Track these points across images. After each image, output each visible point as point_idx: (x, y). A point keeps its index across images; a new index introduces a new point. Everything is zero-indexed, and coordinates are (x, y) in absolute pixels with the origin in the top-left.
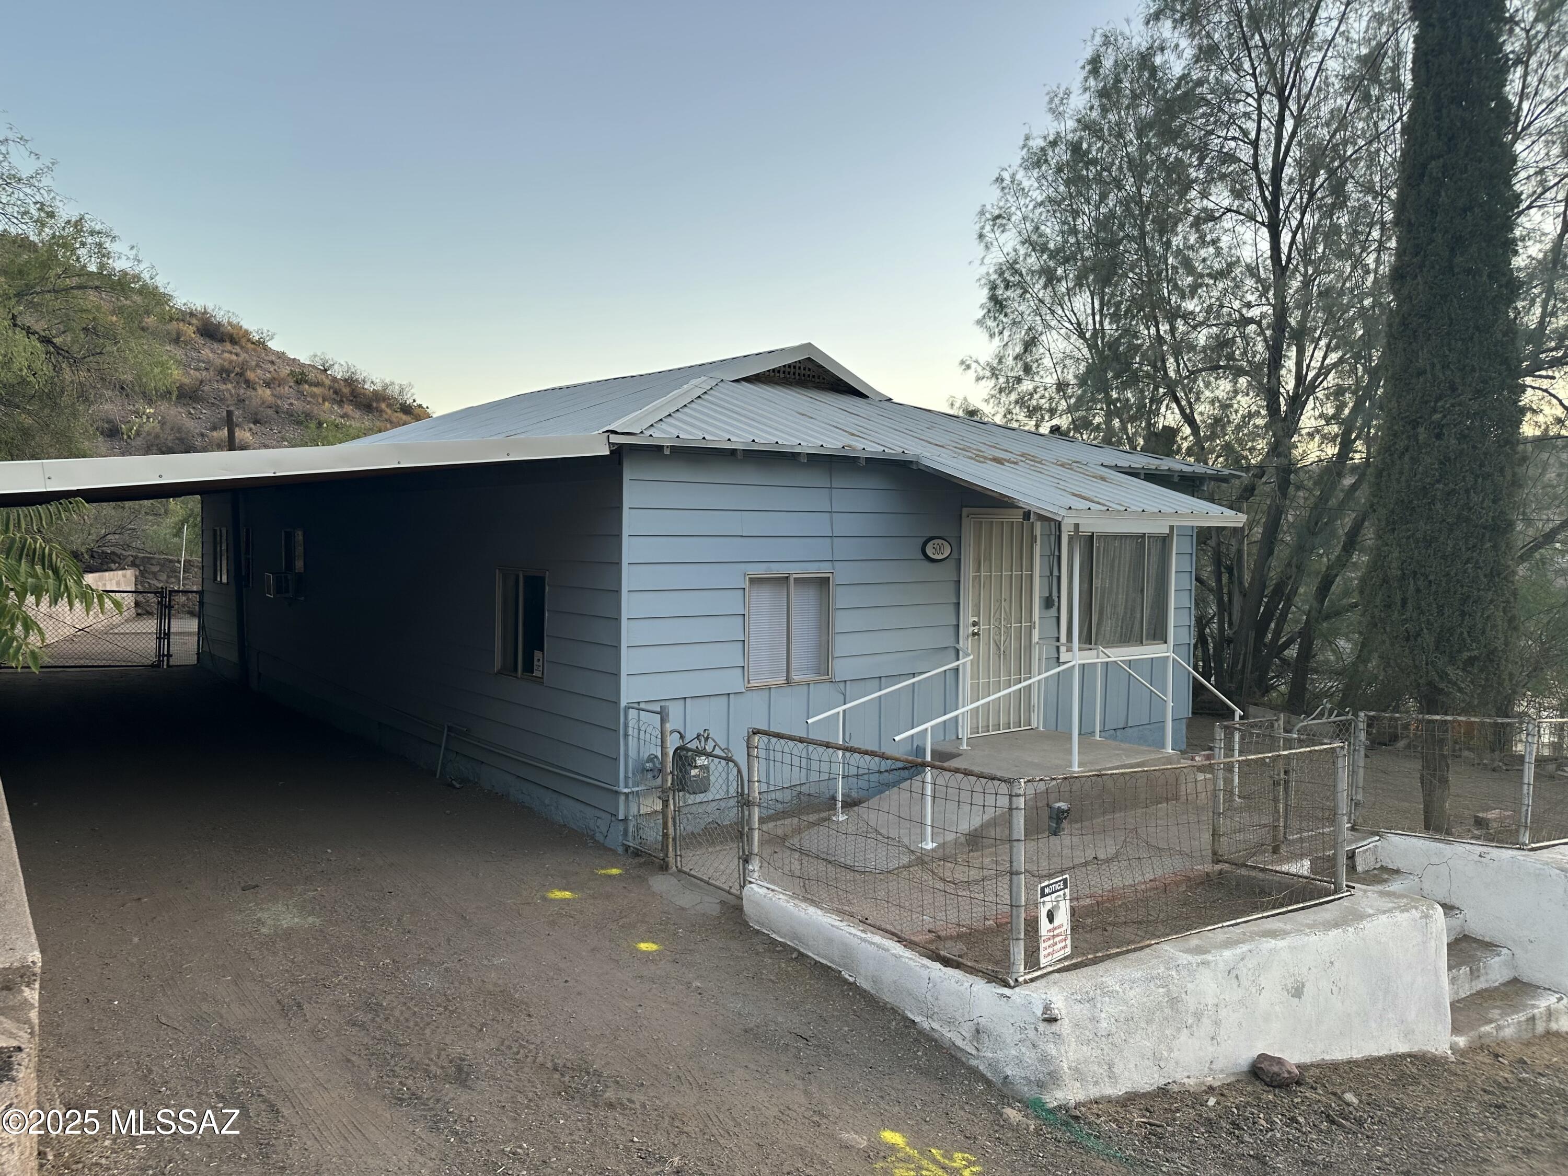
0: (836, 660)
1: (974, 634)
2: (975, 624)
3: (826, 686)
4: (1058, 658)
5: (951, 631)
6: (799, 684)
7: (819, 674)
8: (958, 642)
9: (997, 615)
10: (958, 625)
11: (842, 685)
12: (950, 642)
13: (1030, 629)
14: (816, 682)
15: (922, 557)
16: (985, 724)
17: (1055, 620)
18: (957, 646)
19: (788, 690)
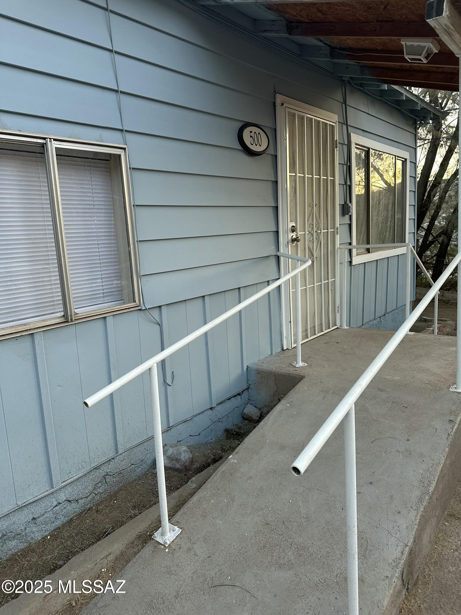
0: (144, 279)
1: (293, 240)
2: (293, 230)
3: (135, 316)
4: (351, 262)
5: (271, 237)
6: (88, 319)
7: (122, 300)
8: (278, 249)
9: (310, 221)
10: (277, 232)
11: (155, 313)
12: (271, 250)
13: (334, 234)
14: (116, 314)
15: (240, 148)
16: (312, 326)
17: (347, 226)
18: (278, 254)
19: (70, 331)
